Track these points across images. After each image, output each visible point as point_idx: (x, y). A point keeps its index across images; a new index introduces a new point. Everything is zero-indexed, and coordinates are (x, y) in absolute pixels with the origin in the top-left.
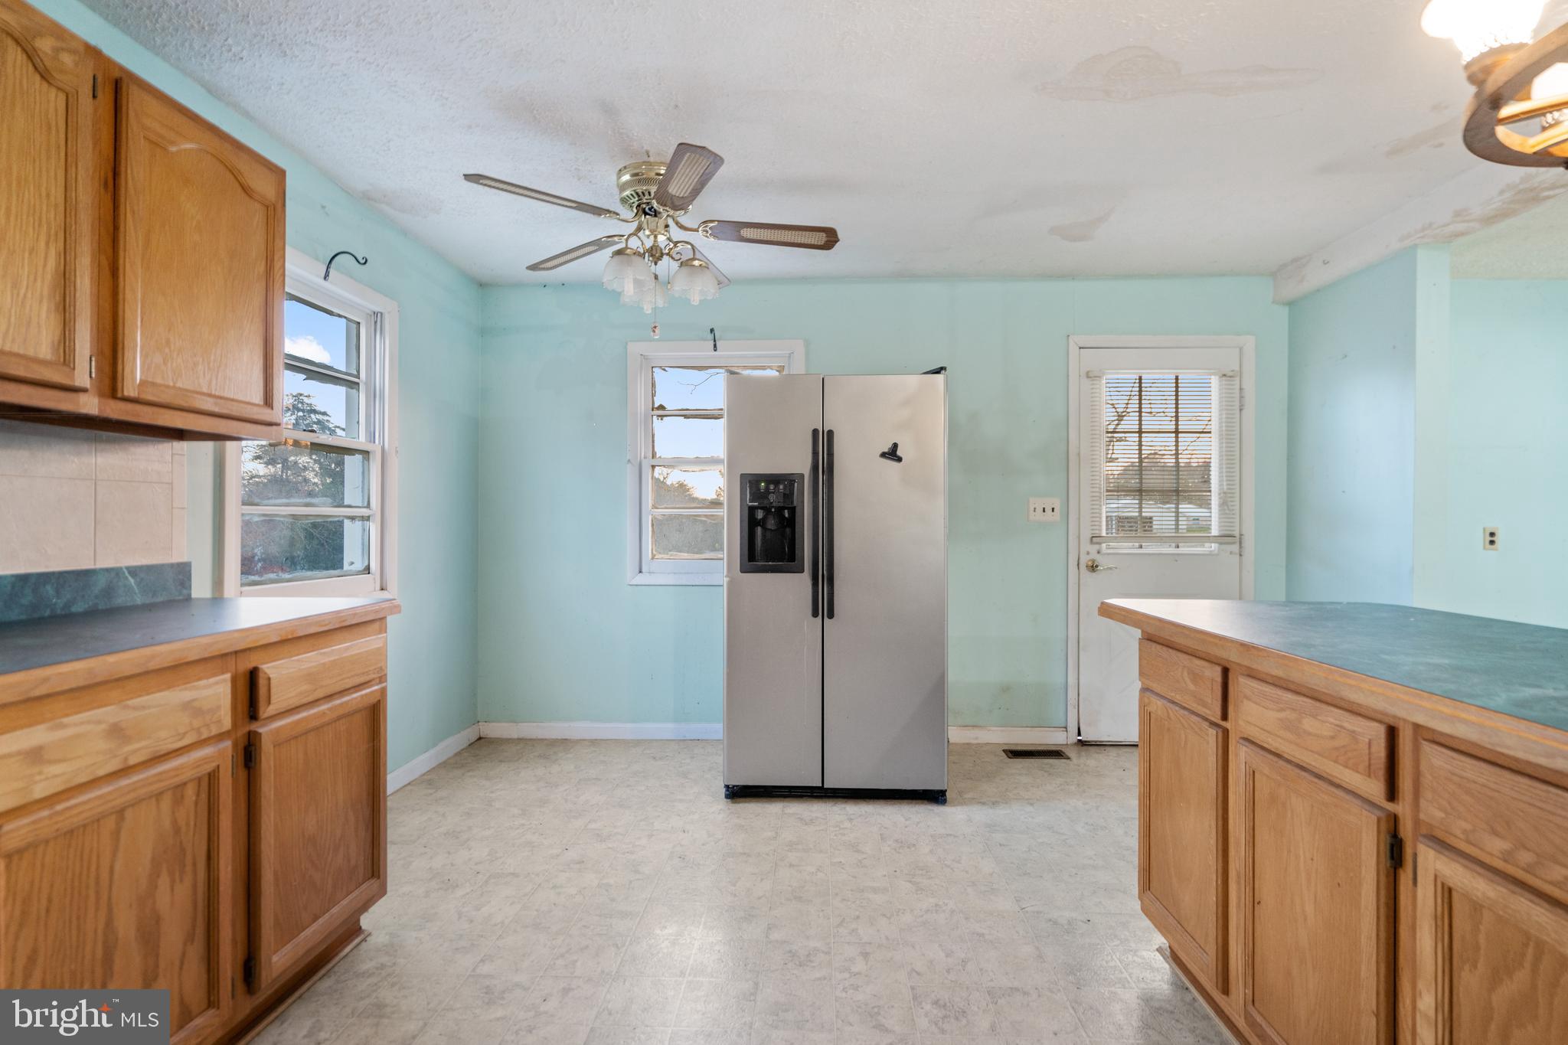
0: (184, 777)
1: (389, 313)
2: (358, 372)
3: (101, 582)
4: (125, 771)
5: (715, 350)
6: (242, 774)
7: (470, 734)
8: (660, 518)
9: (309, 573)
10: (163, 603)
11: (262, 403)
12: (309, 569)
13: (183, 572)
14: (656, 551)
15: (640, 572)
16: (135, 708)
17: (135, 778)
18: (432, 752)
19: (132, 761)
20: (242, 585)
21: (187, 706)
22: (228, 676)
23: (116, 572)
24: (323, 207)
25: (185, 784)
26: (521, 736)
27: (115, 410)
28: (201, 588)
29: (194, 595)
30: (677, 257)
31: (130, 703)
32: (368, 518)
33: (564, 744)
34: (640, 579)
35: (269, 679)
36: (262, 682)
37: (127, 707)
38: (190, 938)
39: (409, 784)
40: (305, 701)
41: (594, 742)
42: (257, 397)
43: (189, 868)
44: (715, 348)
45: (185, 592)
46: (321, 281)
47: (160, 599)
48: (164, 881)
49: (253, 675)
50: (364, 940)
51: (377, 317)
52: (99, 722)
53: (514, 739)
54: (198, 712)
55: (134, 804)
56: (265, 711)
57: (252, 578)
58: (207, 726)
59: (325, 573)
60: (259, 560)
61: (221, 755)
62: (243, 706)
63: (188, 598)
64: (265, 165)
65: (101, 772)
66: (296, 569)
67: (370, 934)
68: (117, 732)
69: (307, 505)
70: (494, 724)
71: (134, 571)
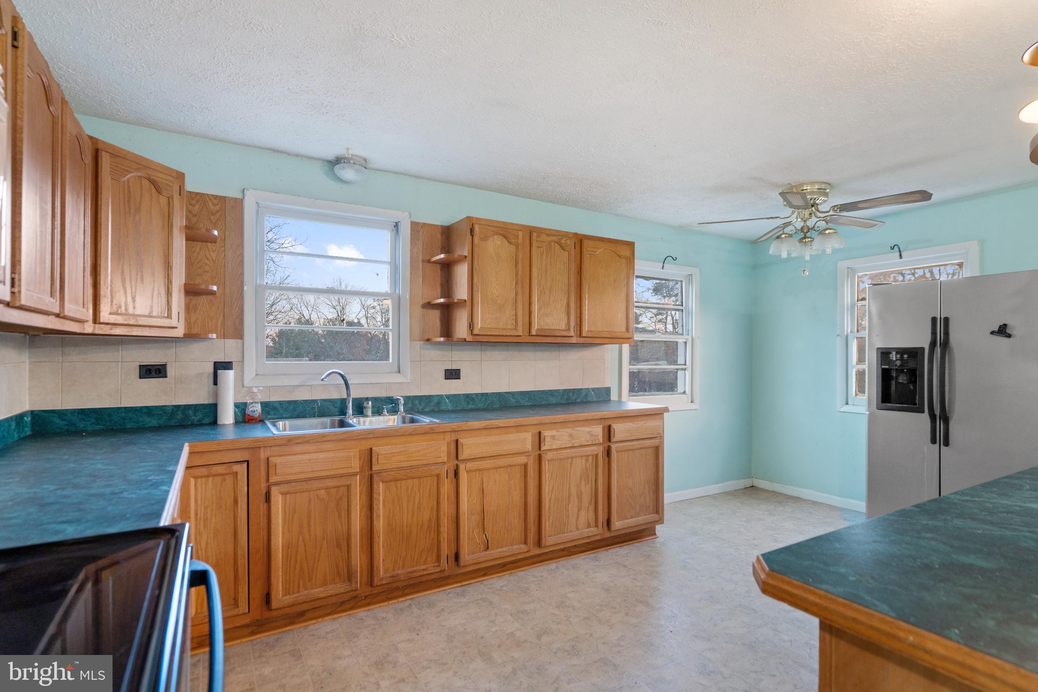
0: (589, 453)
1: (695, 274)
2: (682, 303)
3: (584, 393)
4: (573, 447)
5: (901, 258)
6: (607, 459)
7: (747, 483)
8: (861, 371)
9: (657, 393)
10: (601, 401)
11: (625, 331)
12: (657, 391)
13: (608, 390)
14: (858, 391)
15: (847, 404)
16: (575, 430)
17: (576, 450)
18: (720, 485)
19: (575, 445)
20: (629, 396)
21: (589, 432)
22: (601, 426)
23: (588, 389)
24: (662, 238)
25: (589, 456)
26: (774, 490)
27: (581, 340)
28: (614, 396)
29: (612, 399)
30: (817, 229)
31: (575, 429)
32: (685, 369)
33: (797, 499)
34: (846, 408)
35: (614, 429)
36: (612, 430)
37: (573, 430)
38: (590, 503)
39: (706, 496)
40: (627, 439)
41: (814, 503)
42: (624, 330)
43: (590, 481)
44: (901, 255)
45: (609, 398)
46: (661, 270)
47: (601, 400)
48: (583, 482)
49: (610, 427)
50: (656, 538)
51: (690, 276)
52: (567, 432)
53: (770, 491)
54: (592, 435)
55: (576, 457)
56: (613, 440)
57: (634, 394)
58: (595, 440)
59: (664, 393)
60: (636, 387)
61: (600, 450)
62: (607, 437)
63: (610, 400)
64: (626, 244)
65: (568, 446)
66: (651, 391)
67: (658, 537)
68: (571, 436)
69: (656, 365)
70: (759, 480)
71: (593, 389)
